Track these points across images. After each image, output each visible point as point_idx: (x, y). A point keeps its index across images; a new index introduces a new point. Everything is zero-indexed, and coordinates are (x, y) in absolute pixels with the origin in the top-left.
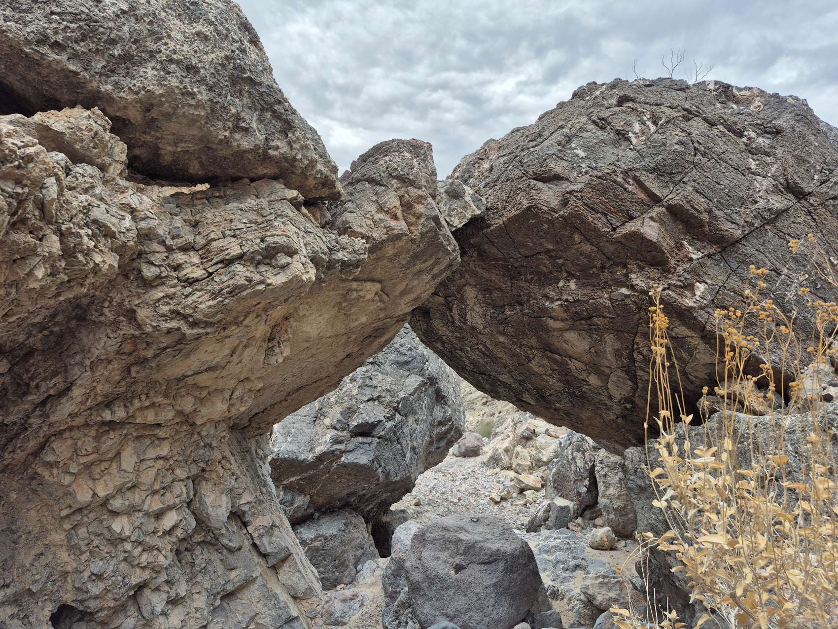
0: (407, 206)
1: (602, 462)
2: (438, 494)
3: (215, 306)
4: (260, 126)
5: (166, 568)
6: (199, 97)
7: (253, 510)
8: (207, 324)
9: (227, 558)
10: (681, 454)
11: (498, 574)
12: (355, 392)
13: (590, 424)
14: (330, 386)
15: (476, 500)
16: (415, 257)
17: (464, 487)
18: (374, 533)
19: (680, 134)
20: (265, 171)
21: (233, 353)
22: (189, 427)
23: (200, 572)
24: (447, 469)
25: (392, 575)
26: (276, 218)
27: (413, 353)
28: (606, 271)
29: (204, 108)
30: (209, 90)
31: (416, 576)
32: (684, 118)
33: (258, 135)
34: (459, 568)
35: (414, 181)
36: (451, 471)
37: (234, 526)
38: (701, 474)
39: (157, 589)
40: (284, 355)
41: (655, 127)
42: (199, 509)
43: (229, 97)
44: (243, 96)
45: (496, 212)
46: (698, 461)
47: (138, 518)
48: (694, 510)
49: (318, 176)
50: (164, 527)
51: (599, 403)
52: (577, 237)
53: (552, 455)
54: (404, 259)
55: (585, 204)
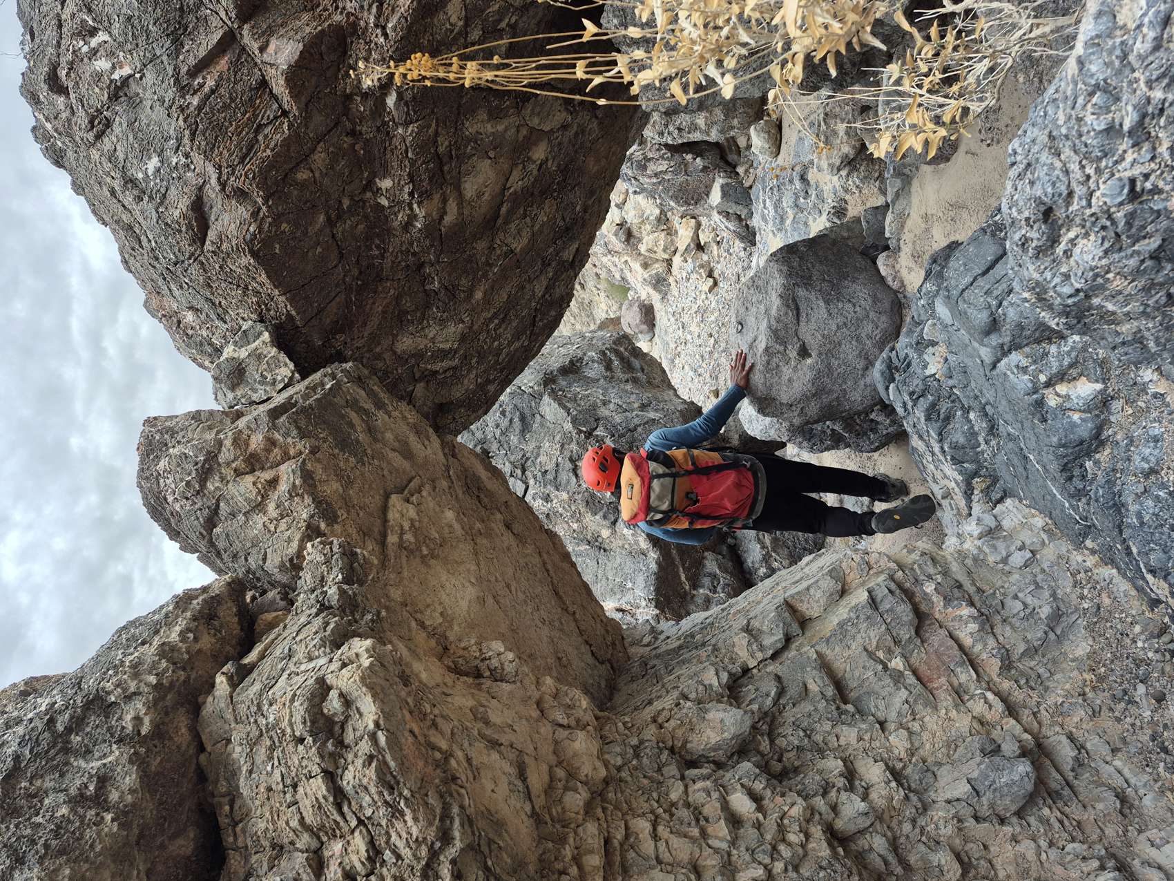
0: (253, 463)
1: (661, 134)
2: (704, 365)
3: (414, 811)
4: (97, 754)
5: (807, 799)
7: (727, 661)
8: (446, 816)
9: (791, 698)
10: (647, 43)
11: (812, 297)
12: (565, 496)
13: (607, 159)
14: (554, 544)
15: (712, 313)
16: (344, 443)
17: (694, 328)
20: (183, 730)
21: (494, 744)
22: (611, 788)
23: (810, 737)
24: (670, 351)
25: (809, 440)
26: (263, 715)
27: (508, 410)
28: (358, 128)
29: (56, 871)
30: (23, 863)
31: (813, 410)
33: (110, 759)
34: (804, 353)
35: (209, 453)
36: (673, 346)
37: (749, 691)
38: (682, 15)
39: (834, 808)
40: (502, 650)
41: (100, 33)
42: (725, 751)
43: (39, 819)
44: (39, 789)
45: (266, 305)
46: (660, 18)
47: (740, 855)
48: (741, 31)
49: (191, 635)
50: (751, 811)
51: (574, 146)
52: (302, 175)
53: (652, 201)
54: (347, 461)
55: (242, 160)
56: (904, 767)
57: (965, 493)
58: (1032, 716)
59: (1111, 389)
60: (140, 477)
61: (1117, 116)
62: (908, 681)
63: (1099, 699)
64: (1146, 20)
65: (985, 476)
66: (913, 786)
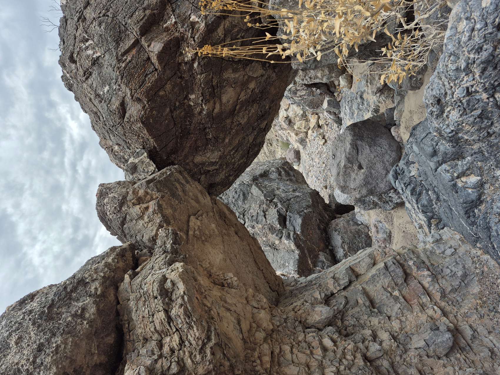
0: (140, 201)
1: (303, 80)
2: (321, 175)
3: (197, 327)
4: (81, 301)
5: (355, 343)
6: (59, 342)
7: (324, 290)
8: (209, 330)
9: (351, 306)
10: (289, 42)
11: (364, 145)
12: (260, 226)
13: (279, 88)
14: (255, 243)
15: (324, 154)
16: (174, 195)
17: (317, 160)
18: (342, 214)
19: (94, 25)
20: (112, 295)
21: (229, 310)
22: (274, 333)
23: (358, 321)
24: (306, 169)
25: (363, 205)
26: (142, 289)
27: (238, 191)
28: (183, 75)
29: (67, 339)
30: (55, 336)
31: (364, 192)
32: (84, 22)
33: (87, 302)
34: (360, 167)
35: (123, 196)
36: (308, 167)
37: (333, 302)
38: (301, 30)
39: (367, 348)
40: (232, 276)
41: (90, 41)
42: (323, 324)
43: (61, 322)
44: (61, 312)
45: (146, 143)
46: (293, 32)
47: (326, 362)
48: (322, 36)
49: (116, 260)
50: (332, 346)
51: (266, 83)
52: (162, 93)
53: (299, 108)
54: (174, 202)
55: (140, 87)
56: (398, 335)
57: (428, 226)
58: (454, 317)
59: (484, 179)
60: (97, 205)
61: (459, 64)
62: (401, 300)
63: (483, 311)
64: (466, 30)
65: (436, 219)
66: (401, 342)
